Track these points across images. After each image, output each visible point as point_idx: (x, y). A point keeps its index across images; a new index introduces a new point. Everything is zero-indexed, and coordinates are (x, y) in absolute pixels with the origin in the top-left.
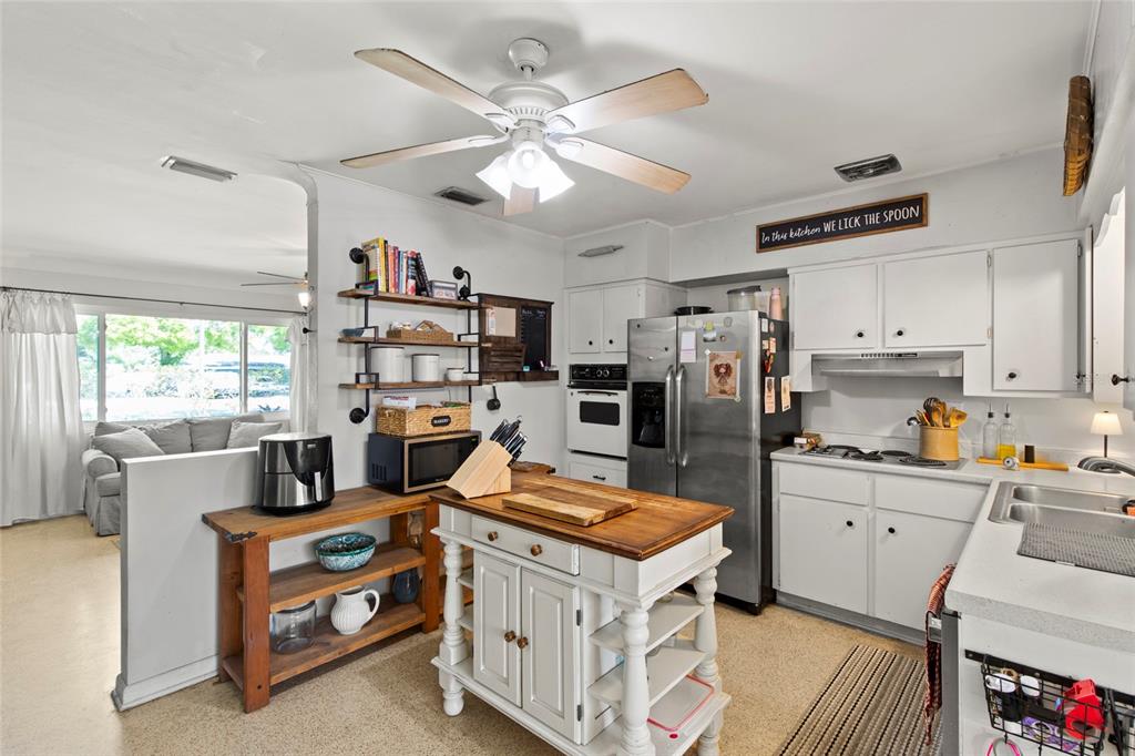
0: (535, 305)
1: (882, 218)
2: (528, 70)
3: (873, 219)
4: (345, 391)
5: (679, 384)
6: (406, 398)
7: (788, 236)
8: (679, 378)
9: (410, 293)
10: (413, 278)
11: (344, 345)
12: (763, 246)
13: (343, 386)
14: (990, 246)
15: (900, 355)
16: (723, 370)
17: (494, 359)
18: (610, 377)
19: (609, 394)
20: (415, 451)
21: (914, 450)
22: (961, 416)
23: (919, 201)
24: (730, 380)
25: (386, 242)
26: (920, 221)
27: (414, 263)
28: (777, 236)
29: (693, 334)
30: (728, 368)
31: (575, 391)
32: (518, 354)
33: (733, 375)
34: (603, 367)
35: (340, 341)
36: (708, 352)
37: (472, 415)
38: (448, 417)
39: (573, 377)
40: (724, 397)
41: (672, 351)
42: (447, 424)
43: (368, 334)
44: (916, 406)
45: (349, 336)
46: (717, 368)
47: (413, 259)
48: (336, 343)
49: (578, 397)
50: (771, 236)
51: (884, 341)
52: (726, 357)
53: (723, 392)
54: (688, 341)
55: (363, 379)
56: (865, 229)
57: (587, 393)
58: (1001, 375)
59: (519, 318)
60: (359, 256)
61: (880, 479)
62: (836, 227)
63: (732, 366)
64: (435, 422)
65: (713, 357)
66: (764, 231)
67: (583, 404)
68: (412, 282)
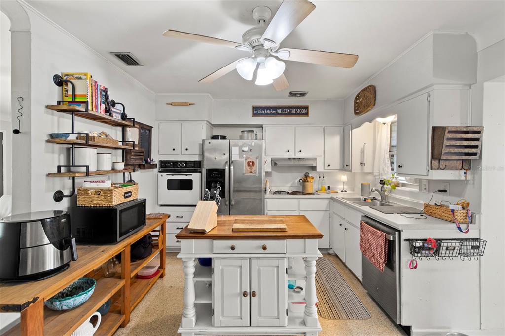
0: (146, 127)
1: (296, 112)
2: (262, 22)
3: (293, 111)
4: (51, 179)
5: (232, 170)
6: (103, 182)
7: (265, 112)
8: (232, 167)
9: (102, 113)
10: (104, 103)
11: (50, 145)
12: (255, 115)
13: (49, 175)
14: (324, 125)
15: (300, 158)
16: (251, 164)
17: (132, 157)
18: (186, 167)
19: (187, 175)
20: (124, 214)
21: (301, 190)
22: (313, 178)
23: (306, 108)
24: (254, 168)
25: (91, 77)
26: (306, 114)
27: (104, 94)
28: (260, 111)
29: (237, 148)
30: (253, 162)
31: (164, 174)
32: (142, 154)
33: (255, 165)
34: (182, 162)
35: (48, 141)
36: (244, 156)
37: (139, 189)
38: (130, 192)
39: (162, 167)
40: (251, 174)
41: (227, 155)
42: (130, 196)
43: (72, 138)
44: (301, 176)
45: (54, 138)
46: (248, 163)
47: (103, 91)
48: (44, 142)
49: (166, 177)
50: (258, 111)
51: (295, 154)
52: (252, 158)
53: (251, 172)
54: (235, 151)
55: (63, 170)
56: (290, 114)
57: (173, 175)
58: (326, 165)
59: (140, 134)
60: (60, 81)
61: (301, 200)
62: (282, 112)
63: (255, 162)
64: (126, 195)
65: (246, 158)
66: (255, 108)
67: (169, 181)
68: (103, 106)
